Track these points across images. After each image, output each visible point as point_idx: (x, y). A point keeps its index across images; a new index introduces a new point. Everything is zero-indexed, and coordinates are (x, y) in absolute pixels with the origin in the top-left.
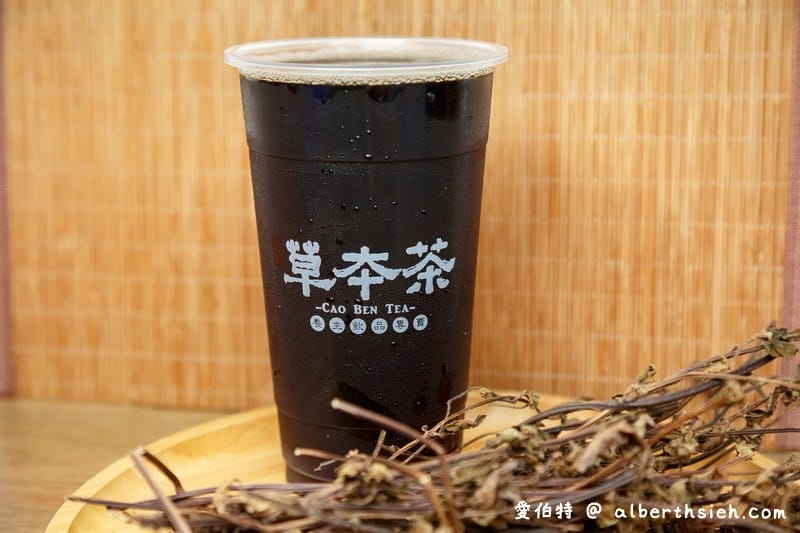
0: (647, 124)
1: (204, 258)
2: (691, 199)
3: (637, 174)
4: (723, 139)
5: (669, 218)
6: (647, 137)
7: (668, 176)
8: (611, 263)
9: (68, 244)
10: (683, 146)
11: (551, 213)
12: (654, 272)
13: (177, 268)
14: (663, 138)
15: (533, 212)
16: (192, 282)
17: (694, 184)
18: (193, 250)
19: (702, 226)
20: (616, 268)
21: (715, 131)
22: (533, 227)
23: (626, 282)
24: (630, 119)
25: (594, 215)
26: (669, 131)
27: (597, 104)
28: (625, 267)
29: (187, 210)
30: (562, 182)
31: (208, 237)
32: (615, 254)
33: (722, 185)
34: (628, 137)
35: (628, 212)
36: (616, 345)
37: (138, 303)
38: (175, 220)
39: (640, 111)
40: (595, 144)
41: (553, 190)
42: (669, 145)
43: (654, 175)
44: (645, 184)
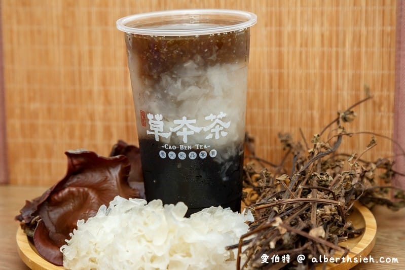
0: (326, 42)
1: (105, 112)
2: (348, 82)
3: (322, 67)
4: (363, 49)
5: (337, 89)
6: (326, 49)
7: (337, 68)
8: (309, 112)
9: (35, 106)
10: (344, 53)
11: (279, 87)
13: (92, 117)
14: (334, 49)
15: (271, 87)
16: (99, 124)
17: (349, 72)
18: (99, 108)
19: (354, 92)
20: (312, 114)
21: (359, 46)
22: (271, 93)
23: (317, 122)
24: (318, 39)
25: (301, 88)
26: (337, 46)
27: (302, 32)
28: (316, 114)
29: (96, 88)
30: (285, 71)
31: (107, 101)
32: (311, 108)
33: (363, 72)
34: (317, 49)
35: (317, 86)
37: (71, 135)
38: (90, 93)
39: (322, 36)
40: (301, 53)
41: (281, 76)
42: (337, 53)
43: (330, 68)
44: (325, 72)
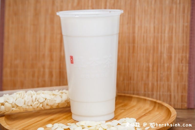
0: (156, 31)
1: (50, 65)
2: (166, 49)
3: (154, 43)
4: (174, 34)
5: (161, 53)
6: (156, 34)
8: (147, 64)
9: (18, 62)
10: (165, 36)
11: (133, 52)
12: (158, 66)
13: (44, 67)
15: (129, 52)
16: (47, 71)
17: (167, 45)
18: (47, 63)
19: (169, 54)
20: (149, 66)
21: (172, 33)
22: (129, 56)
23: (151, 69)
24: (152, 29)
25: (143, 53)
26: (161, 33)
27: (145, 26)
28: (151, 65)
29: (47, 52)
30: (136, 45)
31: (52, 60)
32: (148, 62)
33: (174, 45)
34: (152, 34)
35: (152, 52)
36: (148, 84)
37: (33, 76)
38: (44, 55)
40: (144, 36)
41: (134, 47)
43: (158, 43)
44: (155, 45)
